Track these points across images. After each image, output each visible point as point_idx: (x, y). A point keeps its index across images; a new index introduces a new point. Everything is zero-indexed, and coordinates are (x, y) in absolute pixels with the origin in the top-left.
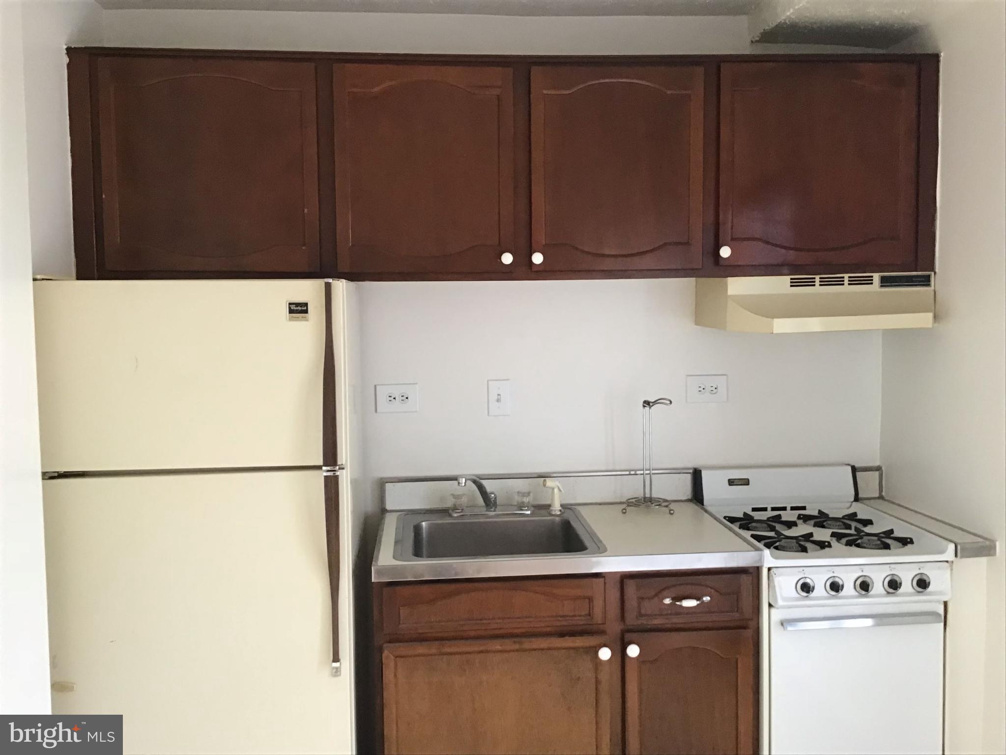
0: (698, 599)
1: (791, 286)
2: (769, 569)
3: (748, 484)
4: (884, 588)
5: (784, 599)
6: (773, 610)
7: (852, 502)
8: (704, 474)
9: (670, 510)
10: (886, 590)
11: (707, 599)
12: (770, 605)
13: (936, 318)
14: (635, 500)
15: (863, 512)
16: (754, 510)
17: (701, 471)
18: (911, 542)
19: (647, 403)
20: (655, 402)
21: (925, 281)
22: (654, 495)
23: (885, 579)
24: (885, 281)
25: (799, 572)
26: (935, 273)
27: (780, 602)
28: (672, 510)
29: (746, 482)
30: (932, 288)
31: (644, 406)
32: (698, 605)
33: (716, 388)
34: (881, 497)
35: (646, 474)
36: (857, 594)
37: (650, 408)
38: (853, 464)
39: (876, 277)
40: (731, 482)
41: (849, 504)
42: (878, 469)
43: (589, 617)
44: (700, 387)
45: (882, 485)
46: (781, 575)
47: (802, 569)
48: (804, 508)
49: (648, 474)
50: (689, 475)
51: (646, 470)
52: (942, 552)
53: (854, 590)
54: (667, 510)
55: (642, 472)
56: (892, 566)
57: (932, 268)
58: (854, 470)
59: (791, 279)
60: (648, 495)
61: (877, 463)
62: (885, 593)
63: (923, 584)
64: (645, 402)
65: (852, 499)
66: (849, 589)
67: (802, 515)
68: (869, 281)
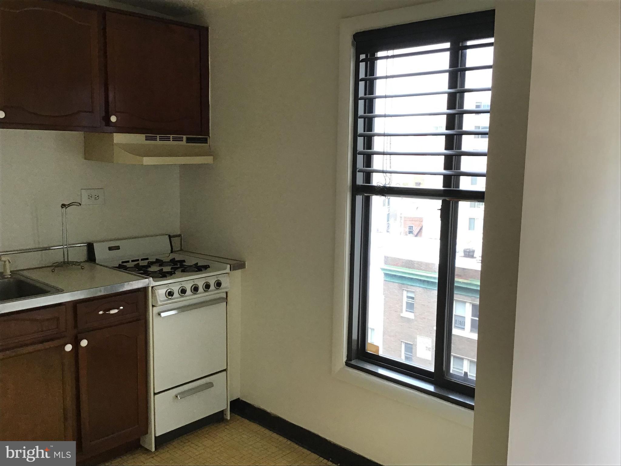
0: (118, 309)
1: (146, 140)
2: (152, 287)
3: (119, 249)
4: (203, 289)
5: (161, 301)
6: (154, 308)
7: (170, 253)
8: (95, 245)
9: (82, 267)
10: (204, 290)
11: (121, 308)
12: (153, 306)
13: (214, 159)
14: (58, 263)
15: (178, 257)
16: (123, 262)
17: (93, 244)
18: (209, 267)
19: (63, 206)
20: (69, 205)
21: (205, 141)
22: (70, 260)
23: (203, 286)
24: (189, 140)
25: (167, 287)
26: (209, 137)
27: (159, 303)
28: (83, 267)
29: (118, 248)
30: (208, 144)
31: (62, 207)
32: (118, 311)
33: (98, 196)
34: (181, 250)
35: (65, 248)
36: (192, 293)
37: (66, 208)
38: (169, 234)
39: (185, 137)
40: (110, 249)
41: (169, 254)
42: (180, 236)
43: (57, 329)
44: (96, 195)
45: (182, 244)
46: (159, 289)
47: (167, 285)
48: (147, 259)
49: (66, 248)
50: (86, 246)
51: (65, 245)
52: (225, 269)
53: (191, 292)
54: (80, 267)
55: (62, 247)
56: (206, 278)
57: (208, 134)
58: (170, 237)
59: (146, 136)
60: (66, 260)
61: (179, 233)
62: (204, 291)
63: (218, 284)
64: (63, 205)
65: (170, 252)
66: (189, 292)
67: (150, 262)
68: (181, 140)
